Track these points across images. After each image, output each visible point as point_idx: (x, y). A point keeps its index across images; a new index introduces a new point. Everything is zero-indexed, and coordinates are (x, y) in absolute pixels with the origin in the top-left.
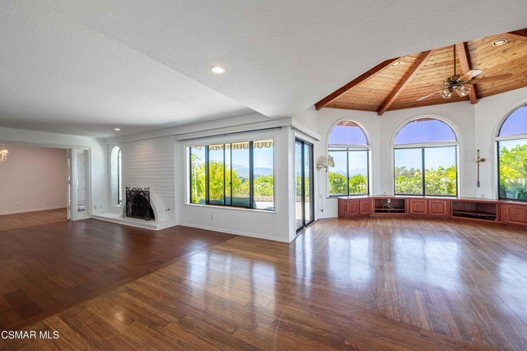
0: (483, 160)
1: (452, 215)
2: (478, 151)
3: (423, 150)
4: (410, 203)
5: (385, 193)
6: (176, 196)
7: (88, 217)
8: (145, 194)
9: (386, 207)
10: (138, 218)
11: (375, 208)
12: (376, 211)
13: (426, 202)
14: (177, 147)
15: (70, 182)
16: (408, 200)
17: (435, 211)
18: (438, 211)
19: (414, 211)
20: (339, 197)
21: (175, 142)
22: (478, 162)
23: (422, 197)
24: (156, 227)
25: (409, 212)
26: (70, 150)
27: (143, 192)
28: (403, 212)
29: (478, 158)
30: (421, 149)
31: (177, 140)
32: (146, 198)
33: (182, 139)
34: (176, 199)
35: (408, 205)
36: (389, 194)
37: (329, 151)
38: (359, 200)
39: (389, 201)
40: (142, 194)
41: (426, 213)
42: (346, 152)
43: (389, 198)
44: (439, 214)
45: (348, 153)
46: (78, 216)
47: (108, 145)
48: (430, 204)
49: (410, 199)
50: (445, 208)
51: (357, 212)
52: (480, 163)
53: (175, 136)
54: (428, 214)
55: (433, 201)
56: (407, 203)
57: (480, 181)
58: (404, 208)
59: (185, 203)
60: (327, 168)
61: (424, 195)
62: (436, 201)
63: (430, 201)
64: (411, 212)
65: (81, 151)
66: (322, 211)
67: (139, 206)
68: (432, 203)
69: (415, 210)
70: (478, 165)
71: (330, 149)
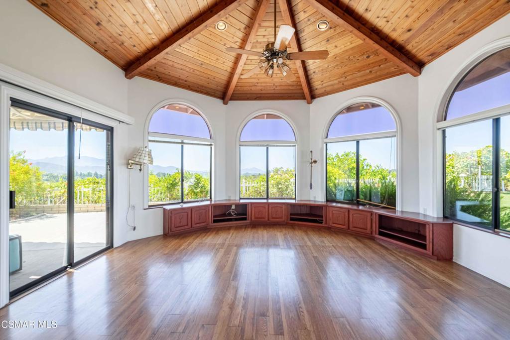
0: (315, 162)
1: (289, 219)
2: (311, 152)
3: (267, 148)
4: (251, 209)
5: (230, 197)
9: (230, 214)
11: (214, 217)
12: (215, 221)
13: (267, 206)
16: (250, 205)
17: (274, 216)
18: (277, 216)
19: (255, 218)
20: (165, 207)
22: (311, 163)
23: (265, 201)
25: (251, 219)
28: (245, 219)
29: (311, 159)
30: (266, 147)
35: (250, 211)
36: (235, 198)
37: (150, 141)
38: (192, 208)
39: (233, 207)
41: (266, 219)
42: (180, 145)
43: (233, 204)
44: (278, 220)
45: (182, 146)
48: (270, 208)
49: (252, 203)
50: (284, 213)
51: (187, 225)
52: (313, 164)
54: (268, 220)
55: (273, 205)
56: (249, 208)
57: (312, 183)
58: (246, 215)
60: (141, 165)
61: (267, 198)
62: (276, 205)
63: (270, 205)
64: (253, 219)
66: (135, 228)
68: (272, 207)
69: (257, 216)
70: (311, 167)
71: (151, 138)
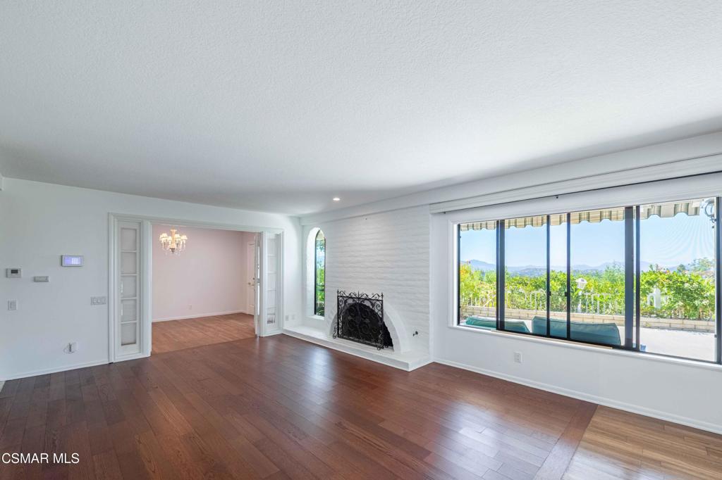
6: (431, 310)
7: (279, 332)
8: (373, 305)
10: (358, 342)
14: (434, 225)
15: (260, 281)
21: (430, 216)
24: (407, 365)
26: (260, 235)
27: (369, 300)
31: (434, 212)
32: (376, 311)
33: (444, 210)
34: (431, 317)
40: (367, 303)
46: (268, 330)
47: (303, 226)
53: (432, 206)
59: (451, 325)
65: (272, 236)
67: (362, 323)
